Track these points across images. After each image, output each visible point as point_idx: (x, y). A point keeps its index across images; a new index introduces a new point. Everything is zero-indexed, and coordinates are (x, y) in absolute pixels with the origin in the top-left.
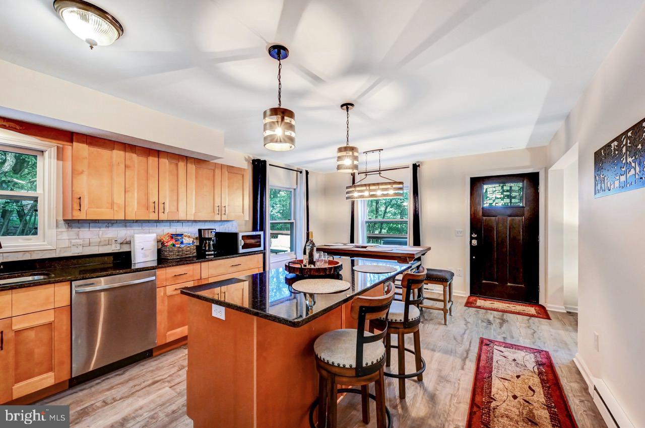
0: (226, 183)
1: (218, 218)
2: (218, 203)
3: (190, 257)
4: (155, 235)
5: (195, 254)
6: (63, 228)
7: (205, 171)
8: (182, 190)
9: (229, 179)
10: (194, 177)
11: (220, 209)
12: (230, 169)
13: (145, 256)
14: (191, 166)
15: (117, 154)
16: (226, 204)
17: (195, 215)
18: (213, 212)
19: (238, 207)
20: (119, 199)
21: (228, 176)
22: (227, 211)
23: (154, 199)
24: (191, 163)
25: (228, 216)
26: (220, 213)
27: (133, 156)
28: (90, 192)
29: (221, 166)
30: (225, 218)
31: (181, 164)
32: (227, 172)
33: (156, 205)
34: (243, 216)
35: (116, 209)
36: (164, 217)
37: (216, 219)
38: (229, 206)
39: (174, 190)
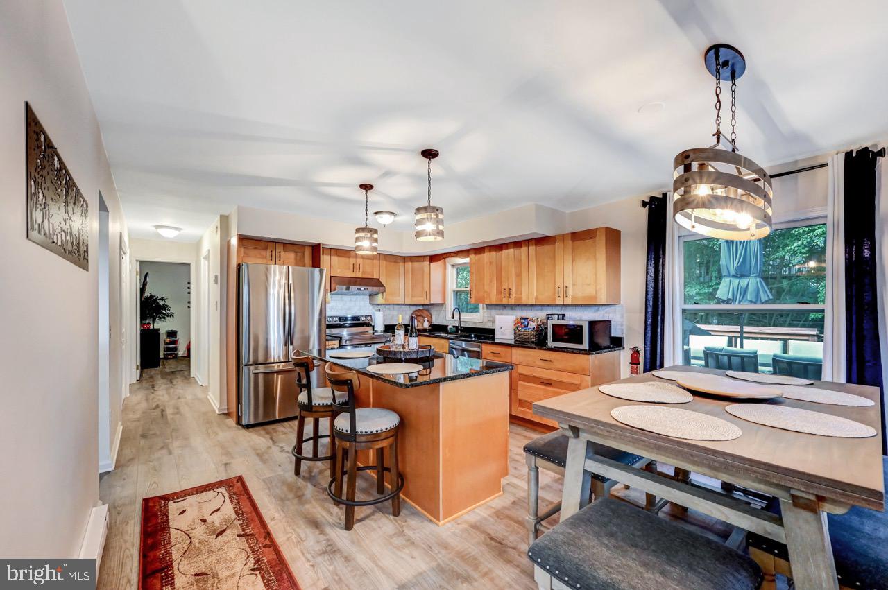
1: (559, 301)
2: (559, 283)
3: (528, 342)
4: (515, 317)
5: (534, 340)
6: (485, 310)
7: (545, 248)
8: (524, 274)
9: (573, 249)
10: (534, 260)
11: (561, 290)
12: (575, 236)
13: (503, 334)
14: (532, 248)
15: (486, 256)
16: (569, 283)
17: (536, 298)
18: (554, 294)
19: (589, 285)
20: (487, 288)
21: (573, 246)
22: (570, 292)
23: (505, 286)
24: (532, 245)
25: (573, 298)
26: (561, 294)
27: (494, 254)
28: (475, 286)
29: (563, 237)
30: (568, 301)
31: (524, 249)
32: (570, 242)
33: (506, 291)
34: (595, 298)
35: (485, 296)
36: (512, 301)
37: (557, 303)
38: (574, 285)
39: (519, 275)
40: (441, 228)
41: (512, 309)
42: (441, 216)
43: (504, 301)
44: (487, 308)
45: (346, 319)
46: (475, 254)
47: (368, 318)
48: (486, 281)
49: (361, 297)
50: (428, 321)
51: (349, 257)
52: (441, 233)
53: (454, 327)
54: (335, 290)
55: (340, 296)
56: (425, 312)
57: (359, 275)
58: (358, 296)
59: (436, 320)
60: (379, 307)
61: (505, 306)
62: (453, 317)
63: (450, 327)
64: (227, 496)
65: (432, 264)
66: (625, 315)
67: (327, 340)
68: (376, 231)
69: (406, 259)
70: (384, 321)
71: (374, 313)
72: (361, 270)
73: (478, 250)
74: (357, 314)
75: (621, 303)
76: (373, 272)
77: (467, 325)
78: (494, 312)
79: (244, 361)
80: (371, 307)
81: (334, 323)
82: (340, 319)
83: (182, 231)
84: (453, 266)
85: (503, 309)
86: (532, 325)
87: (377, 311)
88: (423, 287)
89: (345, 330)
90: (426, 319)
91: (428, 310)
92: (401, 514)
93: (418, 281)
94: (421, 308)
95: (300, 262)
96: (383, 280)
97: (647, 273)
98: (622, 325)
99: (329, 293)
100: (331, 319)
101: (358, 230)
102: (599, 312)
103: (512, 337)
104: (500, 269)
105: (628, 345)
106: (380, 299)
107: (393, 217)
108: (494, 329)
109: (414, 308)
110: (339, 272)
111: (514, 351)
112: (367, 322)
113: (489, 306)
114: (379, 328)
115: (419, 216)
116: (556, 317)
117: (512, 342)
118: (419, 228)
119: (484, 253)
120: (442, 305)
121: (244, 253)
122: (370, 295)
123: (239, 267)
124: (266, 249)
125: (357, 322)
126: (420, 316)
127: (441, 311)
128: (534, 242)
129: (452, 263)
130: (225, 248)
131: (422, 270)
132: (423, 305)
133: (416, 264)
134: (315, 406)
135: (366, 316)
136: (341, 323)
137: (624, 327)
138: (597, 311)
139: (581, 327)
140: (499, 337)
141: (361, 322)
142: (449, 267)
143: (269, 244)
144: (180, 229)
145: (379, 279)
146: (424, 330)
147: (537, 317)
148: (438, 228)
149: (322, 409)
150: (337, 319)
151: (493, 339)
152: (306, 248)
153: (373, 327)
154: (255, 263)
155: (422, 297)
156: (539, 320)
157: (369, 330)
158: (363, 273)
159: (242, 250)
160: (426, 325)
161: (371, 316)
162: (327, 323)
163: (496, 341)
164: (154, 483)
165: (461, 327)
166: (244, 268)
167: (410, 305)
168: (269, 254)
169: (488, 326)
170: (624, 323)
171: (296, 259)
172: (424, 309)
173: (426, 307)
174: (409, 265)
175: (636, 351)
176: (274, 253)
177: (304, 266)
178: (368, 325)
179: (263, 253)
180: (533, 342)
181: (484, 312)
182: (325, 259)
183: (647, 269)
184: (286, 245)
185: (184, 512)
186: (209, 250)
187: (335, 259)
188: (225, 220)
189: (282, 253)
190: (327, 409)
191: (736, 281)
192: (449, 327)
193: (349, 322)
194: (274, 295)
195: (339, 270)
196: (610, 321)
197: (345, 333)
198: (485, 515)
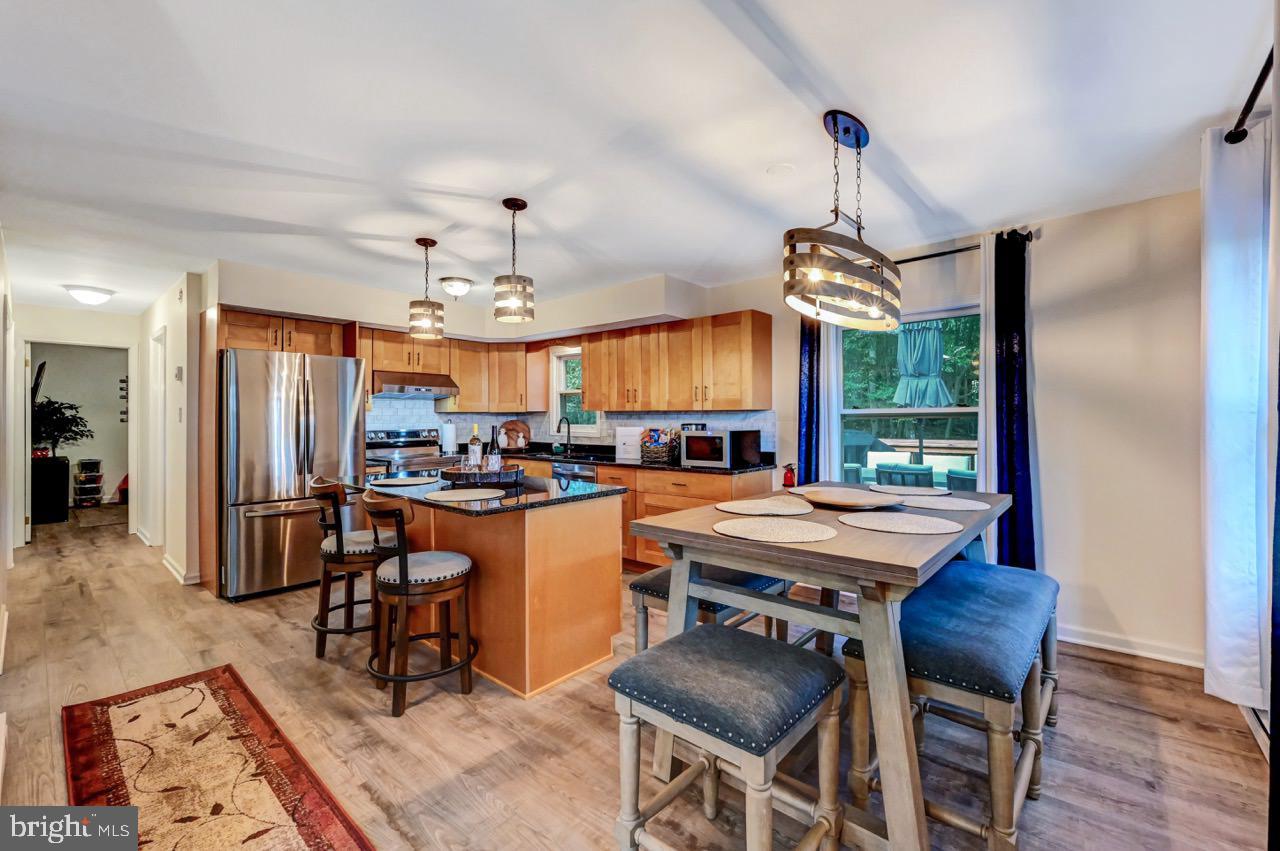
0: (708, 348)
1: (697, 407)
2: (697, 382)
3: (660, 462)
4: (642, 429)
5: (666, 459)
6: (604, 420)
7: (678, 337)
8: (654, 371)
9: (714, 337)
10: (666, 350)
11: (699, 391)
12: (718, 321)
13: (626, 452)
14: (663, 335)
15: (604, 345)
16: (709, 382)
17: (669, 403)
18: (691, 397)
19: (732, 384)
20: (605, 390)
21: (713, 332)
22: (711, 394)
23: (629, 386)
24: (664, 331)
25: (714, 401)
26: (700, 397)
27: (614, 342)
28: (590, 385)
29: (702, 321)
30: (708, 406)
31: (653, 336)
32: (710, 328)
33: (630, 393)
34: (740, 401)
35: (603, 400)
36: (638, 407)
37: (695, 409)
38: (715, 384)
39: (646, 372)
40: (530, 305)
41: (640, 418)
42: (529, 289)
43: (628, 407)
44: (607, 418)
45: (398, 435)
46: (590, 341)
47: (434, 434)
48: (604, 379)
49: (422, 402)
50: (524, 437)
51: (402, 342)
52: (531, 313)
53: (561, 445)
54: (380, 391)
55: (388, 401)
56: (520, 424)
57: (419, 369)
58: (417, 402)
59: (535, 435)
60: (449, 417)
61: (631, 414)
62: (559, 431)
63: (556, 445)
64: (208, 692)
65: (529, 355)
66: (777, 423)
67: (368, 466)
68: (440, 306)
69: (489, 347)
70: (457, 437)
71: (441, 427)
72: (421, 363)
73: (593, 336)
74: (417, 427)
75: (773, 408)
76: (439, 364)
77: (579, 443)
78: (615, 422)
79: (229, 498)
80: (437, 417)
81: (379, 441)
82: (389, 434)
83: (116, 295)
84: (560, 358)
85: (627, 419)
86: (665, 439)
87: (446, 422)
88: (515, 387)
89: (397, 451)
90: (521, 435)
91: (524, 422)
92: (475, 691)
93: (508, 378)
94: (514, 418)
95: (322, 349)
96: (455, 378)
97: (801, 371)
98: (774, 436)
99: (370, 396)
100: (373, 435)
101: (414, 304)
102: (747, 420)
103: (638, 455)
104: (621, 362)
105: (781, 462)
106: (450, 405)
107: (468, 286)
108: (614, 447)
109: (504, 419)
110: (385, 364)
111: (640, 474)
112: (431, 439)
113: (610, 414)
114: (450, 448)
115: (500, 289)
116: (694, 427)
117: (639, 463)
118: (500, 304)
119: (601, 340)
120: (543, 413)
121: (229, 333)
122: (436, 400)
123: (221, 354)
124: (266, 327)
125: (415, 440)
126: (513, 430)
127: (542, 422)
128: (665, 327)
129: (557, 354)
130: (198, 325)
131: (514, 363)
132: (517, 414)
133: (506, 355)
134: (348, 555)
135: (430, 431)
136: (390, 440)
137: (776, 439)
138: (744, 419)
139: (721, 438)
140: (621, 456)
141: (422, 439)
142: (554, 361)
143: (273, 320)
144: (111, 292)
145: (449, 376)
146: (519, 451)
147: (669, 427)
148: (525, 305)
149: (359, 559)
150: (383, 435)
151: (614, 459)
152: (334, 327)
153: (441, 447)
154: (247, 350)
155: (515, 401)
156: (673, 432)
157: (435, 451)
158: (424, 366)
159: (226, 328)
160: (521, 443)
161: (437, 431)
162: (368, 440)
163: (618, 462)
164: (80, 685)
165: (571, 445)
166: (230, 357)
167: (498, 414)
168: (270, 334)
169: (607, 442)
170: (777, 434)
171: (316, 343)
172: (518, 420)
173: (521, 418)
174: (495, 355)
175: (789, 469)
176: (279, 334)
177: (330, 354)
178: (433, 443)
179: (262, 333)
180: (665, 462)
181: (602, 423)
182: (363, 345)
183: (801, 365)
184: (301, 322)
185: (136, 718)
186: (165, 327)
187: (380, 345)
188: (195, 282)
189: (294, 335)
190: (368, 559)
191: (914, 382)
192: (554, 445)
193: (402, 440)
194: (279, 399)
195: (386, 362)
196: (759, 431)
197: (396, 456)
198: (588, 682)
